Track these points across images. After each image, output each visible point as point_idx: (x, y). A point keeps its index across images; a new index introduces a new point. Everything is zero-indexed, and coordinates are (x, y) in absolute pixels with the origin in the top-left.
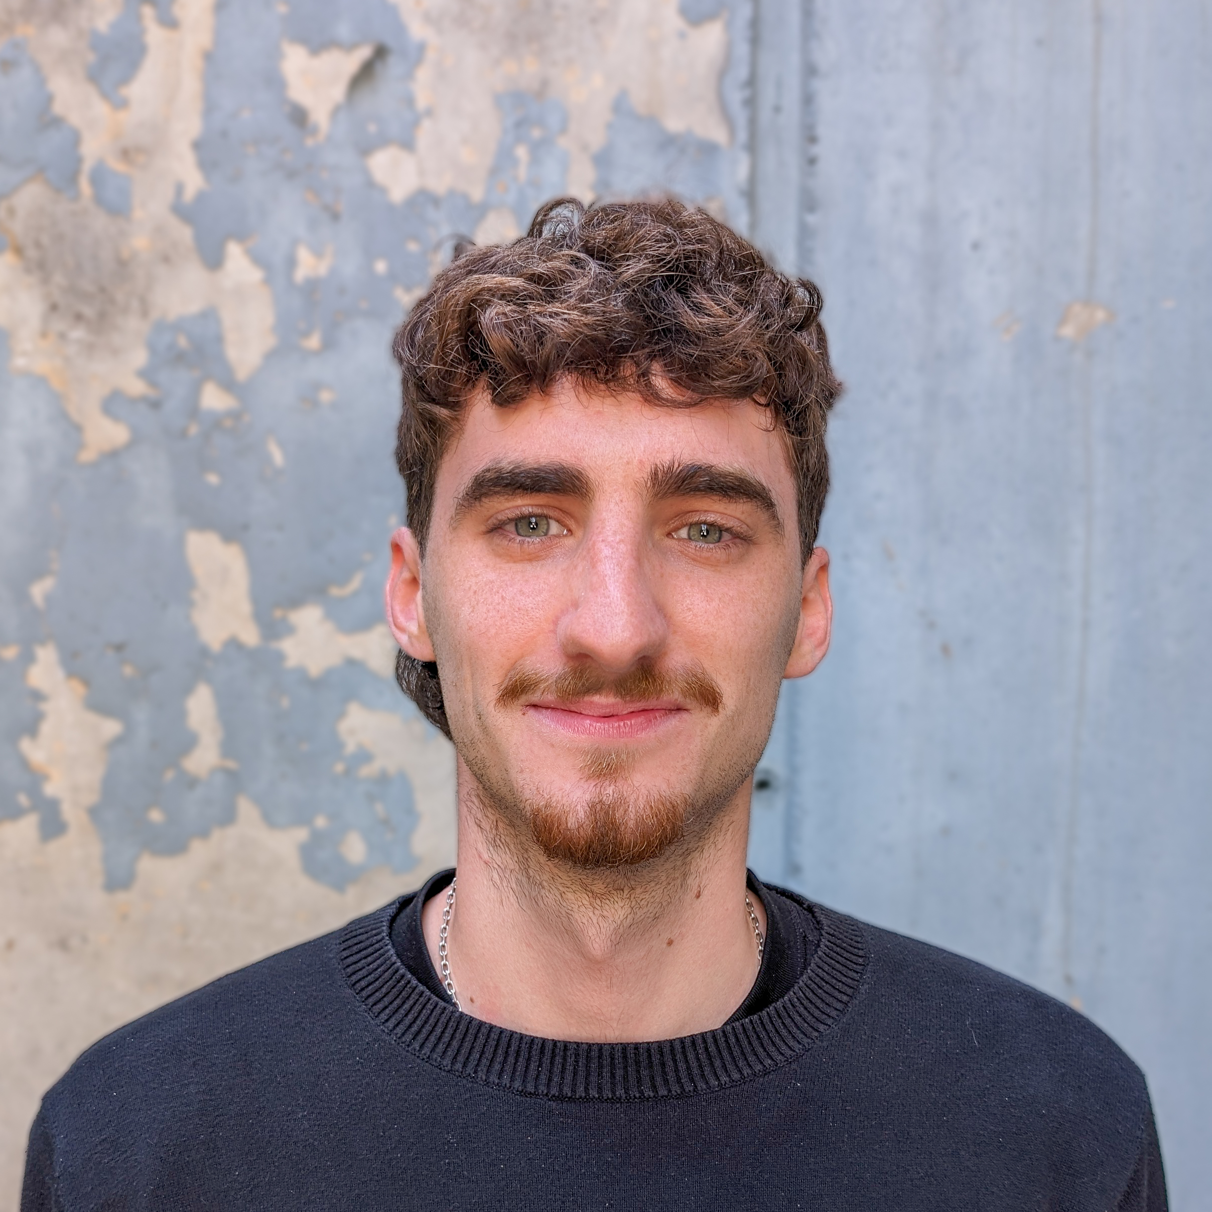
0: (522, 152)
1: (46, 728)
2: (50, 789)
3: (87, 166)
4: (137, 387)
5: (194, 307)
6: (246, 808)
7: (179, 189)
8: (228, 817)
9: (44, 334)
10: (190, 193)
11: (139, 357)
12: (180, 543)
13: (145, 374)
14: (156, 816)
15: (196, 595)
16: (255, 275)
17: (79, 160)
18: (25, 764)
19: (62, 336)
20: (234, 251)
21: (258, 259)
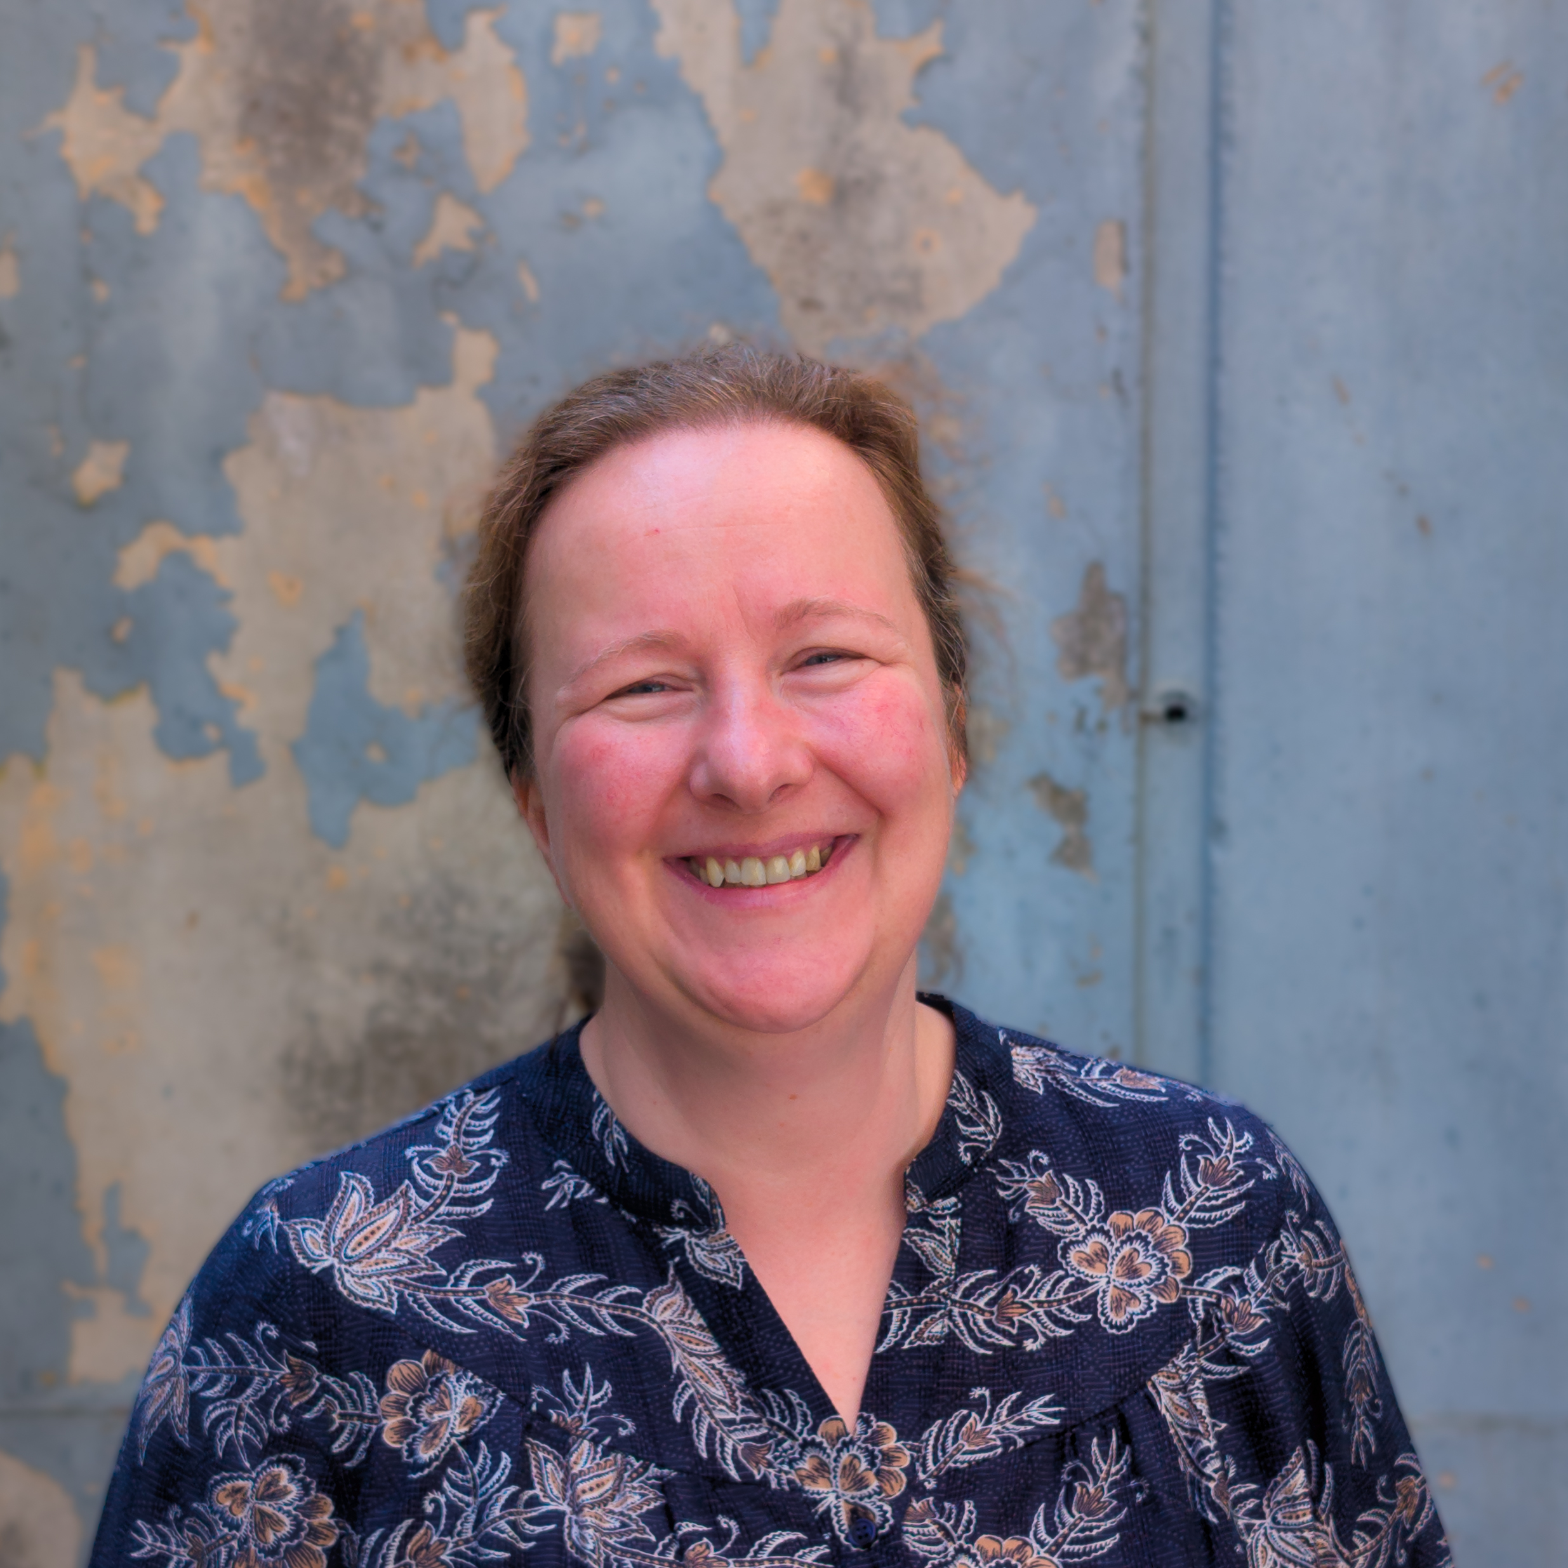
1: (240, 641)
2: (244, 719)
5: (427, 101)
9: (242, 141)
11: (359, 166)
13: (365, 187)
14: (375, 755)
16: (503, 56)
18: (213, 686)
19: (265, 141)
20: (478, 24)
21: (504, 35)
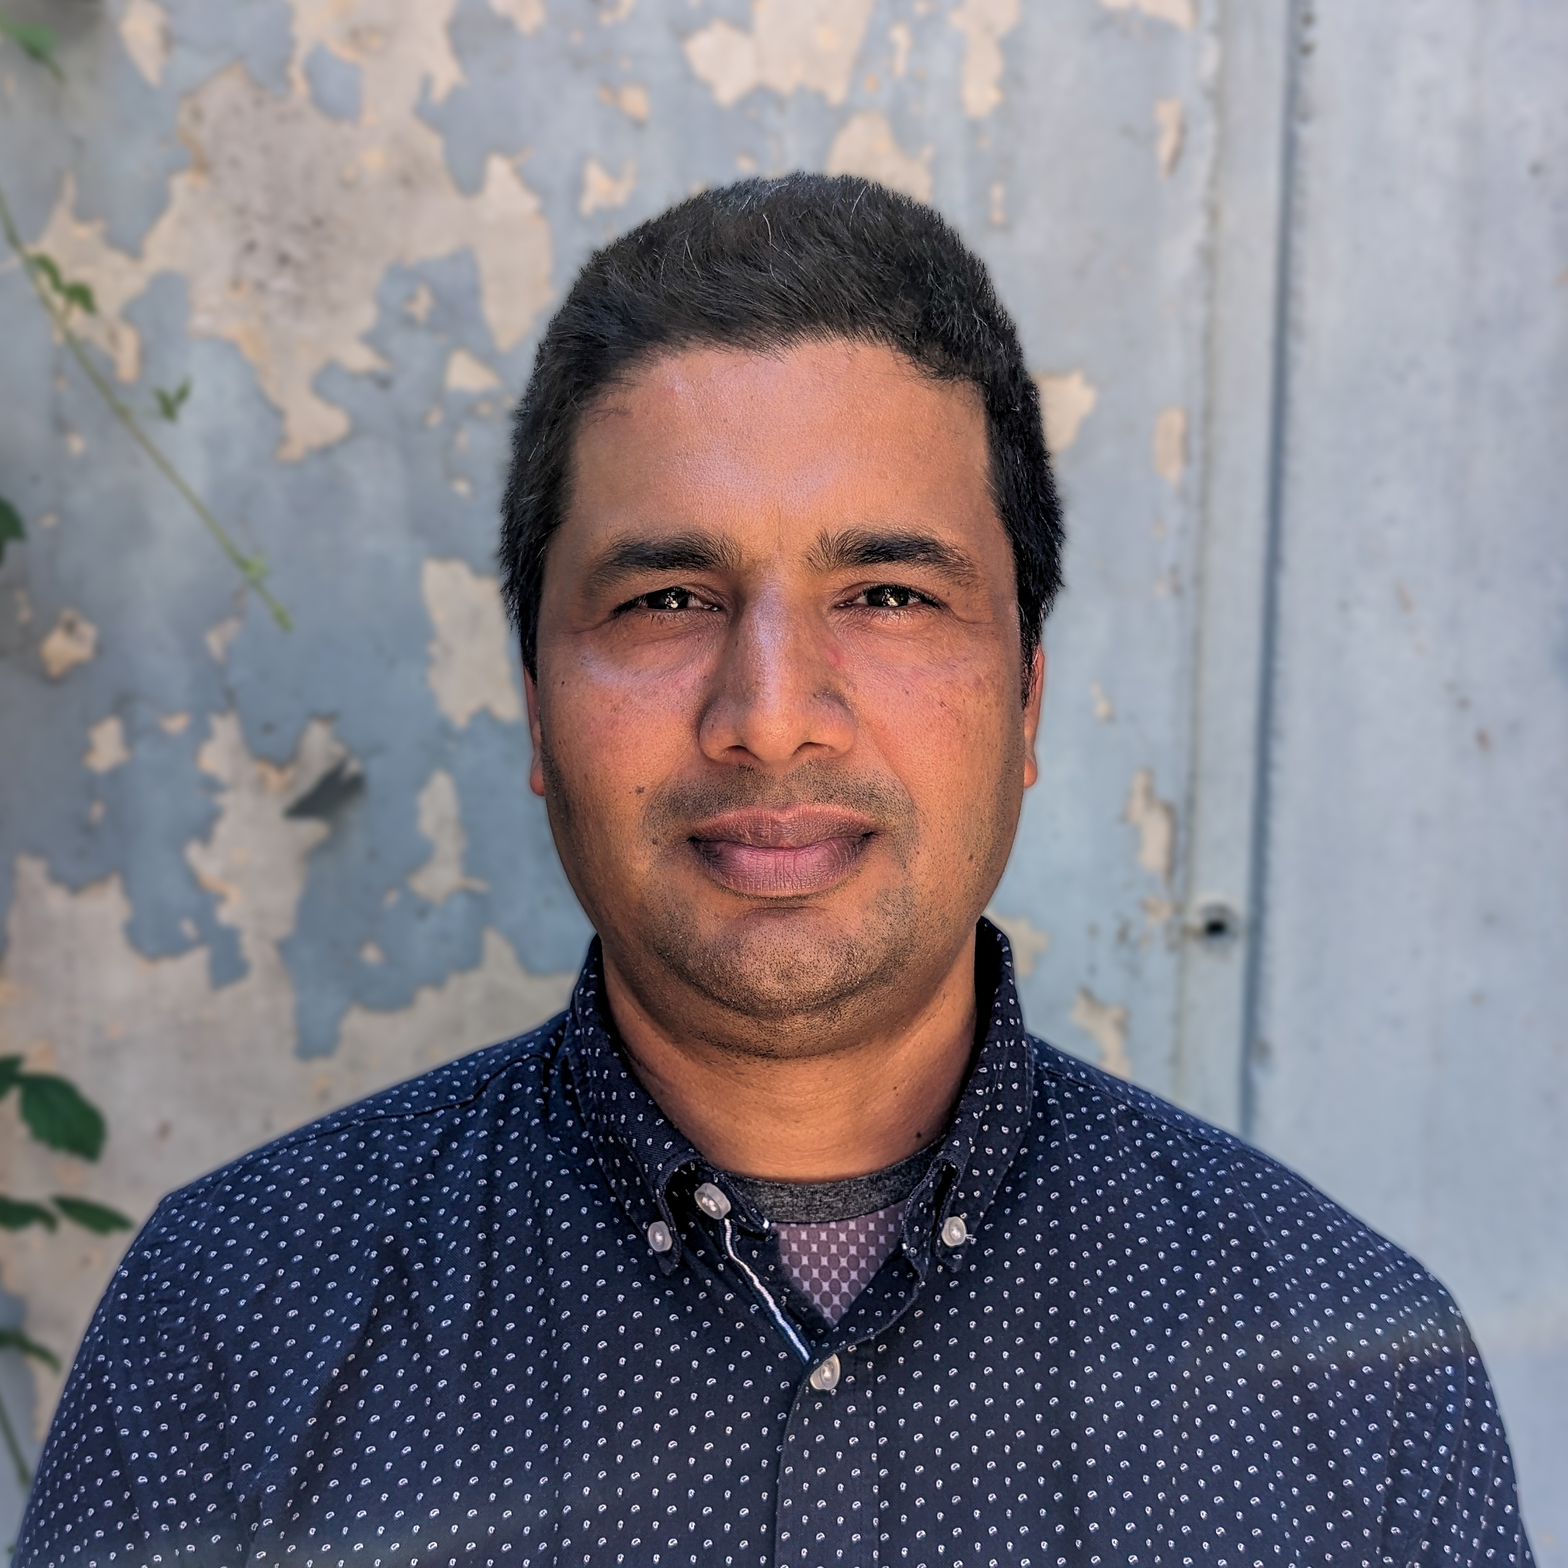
0: (900, 35)
1: (223, 830)
2: (226, 915)
3: (302, 52)
4: (360, 358)
5: (441, 248)
6: (495, 945)
7: (426, 83)
8: (471, 959)
9: (236, 284)
10: (441, 88)
11: (366, 316)
12: (415, 575)
13: (372, 339)
14: (371, 954)
15: (435, 649)
16: (527, 203)
17: (289, 43)
18: (192, 878)
19: (261, 287)
20: (498, 168)
21: (529, 182)
